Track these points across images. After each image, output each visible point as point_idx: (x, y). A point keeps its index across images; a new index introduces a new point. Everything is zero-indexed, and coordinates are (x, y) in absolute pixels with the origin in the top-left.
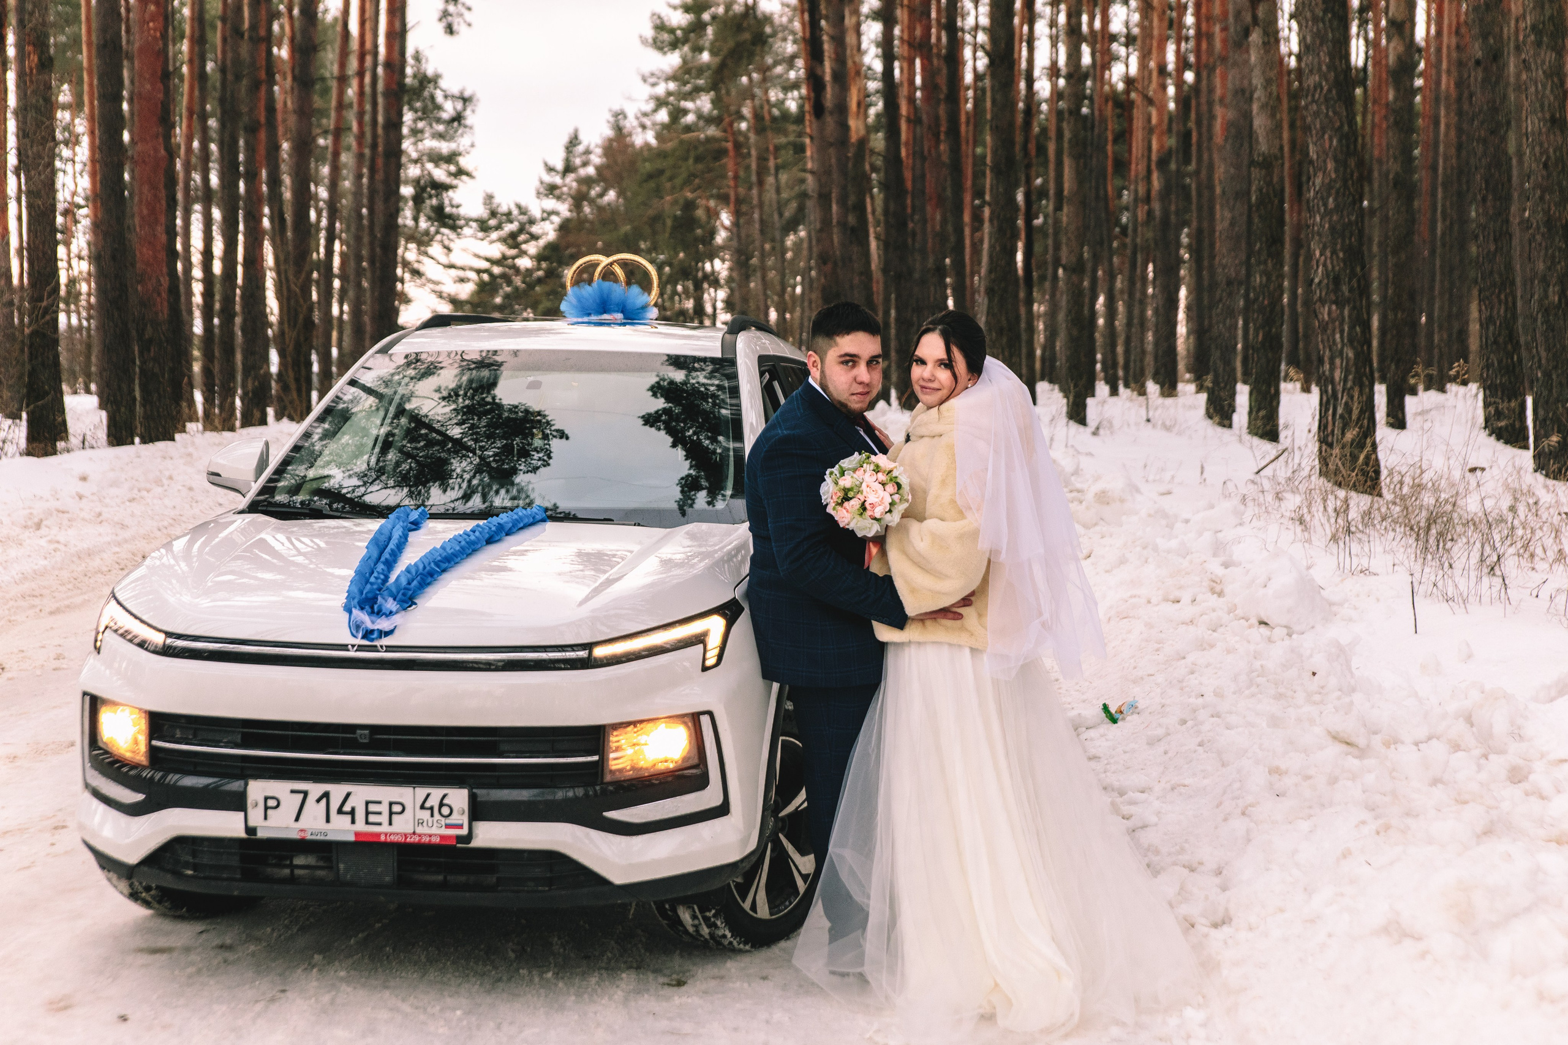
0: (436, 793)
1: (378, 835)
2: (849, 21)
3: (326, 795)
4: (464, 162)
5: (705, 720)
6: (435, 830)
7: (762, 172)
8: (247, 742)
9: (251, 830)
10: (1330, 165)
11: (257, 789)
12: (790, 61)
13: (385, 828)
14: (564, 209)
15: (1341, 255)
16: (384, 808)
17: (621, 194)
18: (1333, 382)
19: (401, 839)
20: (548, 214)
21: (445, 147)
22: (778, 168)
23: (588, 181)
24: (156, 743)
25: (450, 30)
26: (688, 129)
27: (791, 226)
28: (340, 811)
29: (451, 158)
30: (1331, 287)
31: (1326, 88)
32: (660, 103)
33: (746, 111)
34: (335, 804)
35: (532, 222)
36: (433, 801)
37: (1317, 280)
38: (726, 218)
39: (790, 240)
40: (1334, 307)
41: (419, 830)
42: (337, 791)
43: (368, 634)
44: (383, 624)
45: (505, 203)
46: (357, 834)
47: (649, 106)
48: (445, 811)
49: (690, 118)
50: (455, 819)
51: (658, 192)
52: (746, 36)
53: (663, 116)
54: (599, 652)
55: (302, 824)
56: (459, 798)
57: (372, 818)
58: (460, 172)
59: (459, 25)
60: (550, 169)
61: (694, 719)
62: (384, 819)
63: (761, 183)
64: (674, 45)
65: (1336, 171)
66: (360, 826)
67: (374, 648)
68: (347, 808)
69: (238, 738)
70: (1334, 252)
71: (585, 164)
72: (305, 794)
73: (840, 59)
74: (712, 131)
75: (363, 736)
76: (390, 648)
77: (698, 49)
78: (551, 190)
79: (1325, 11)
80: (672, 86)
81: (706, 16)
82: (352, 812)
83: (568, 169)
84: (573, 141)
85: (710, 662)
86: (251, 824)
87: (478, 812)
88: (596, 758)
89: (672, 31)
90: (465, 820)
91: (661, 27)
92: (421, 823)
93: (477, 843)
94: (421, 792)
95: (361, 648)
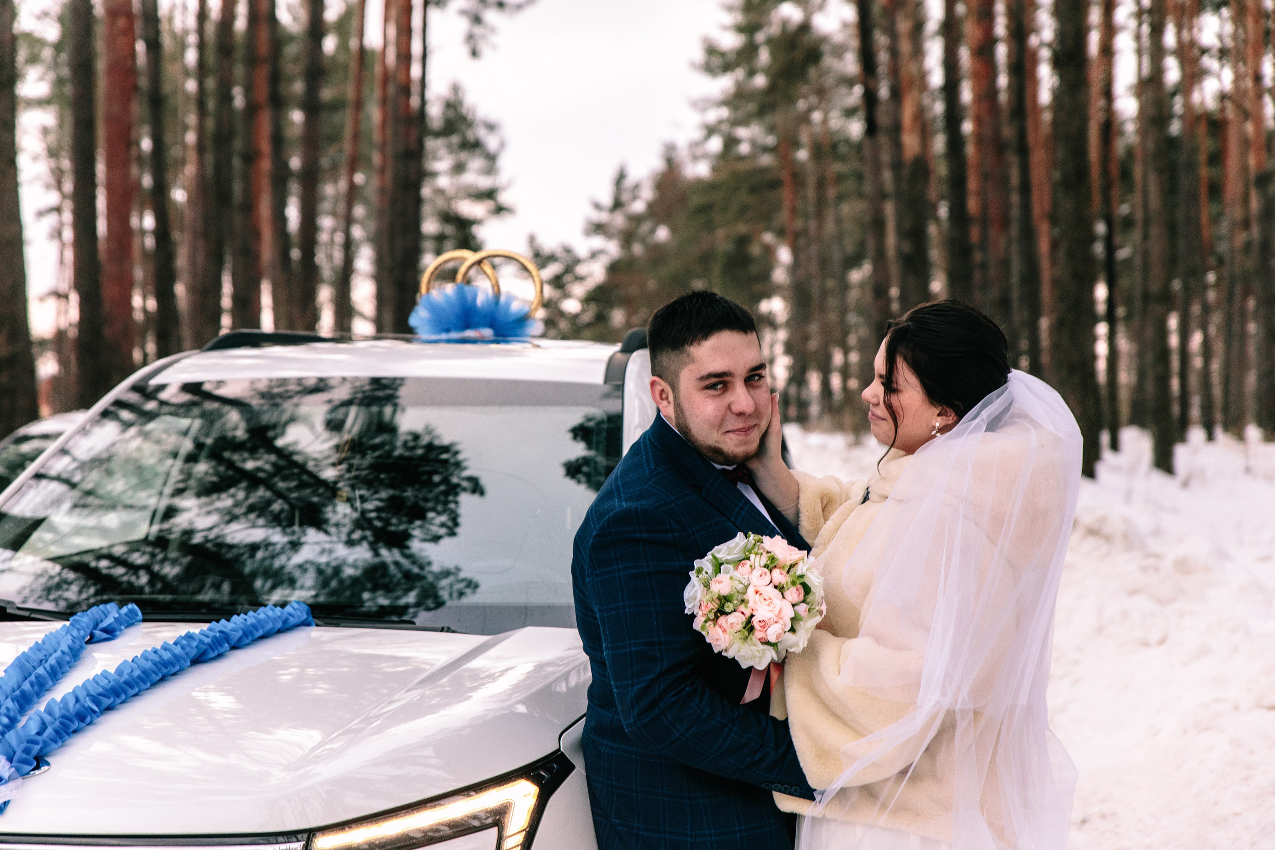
2: (903, 26)
4: (504, 198)
7: (821, 203)
12: (850, 82)
14: (613, 248)
17: (673, 230)
20: (594, 255)
21: (484, 182)
22: (840, 198)
23: (636, 219)
25: (474, 53)
26: (741, 158)
27: (854, 261)
29: (489, 194)
32: (710, 130)
33: (804, 137)
35: (577, 261)
38: (784, 255)
39: (856, 276)
45: (549, 243)
47: (698, 135)
49: (744, 148)
51: (710, 227)
52: (799, 54)
53: (715, 144)
58: (500, 210)
59: (485, 49)
60: (597, 206)
63: (820, 213)
64: (727, 67)
71: (635, 198)
73: (895, 71)
74: (766, 160)
77: (751, 73)
78: (598, 228)
80: (724, 113)
81: (760, 37)
83: (618, 205)
84: (621, 177)
89: (722, 54)
91: (712, 50)
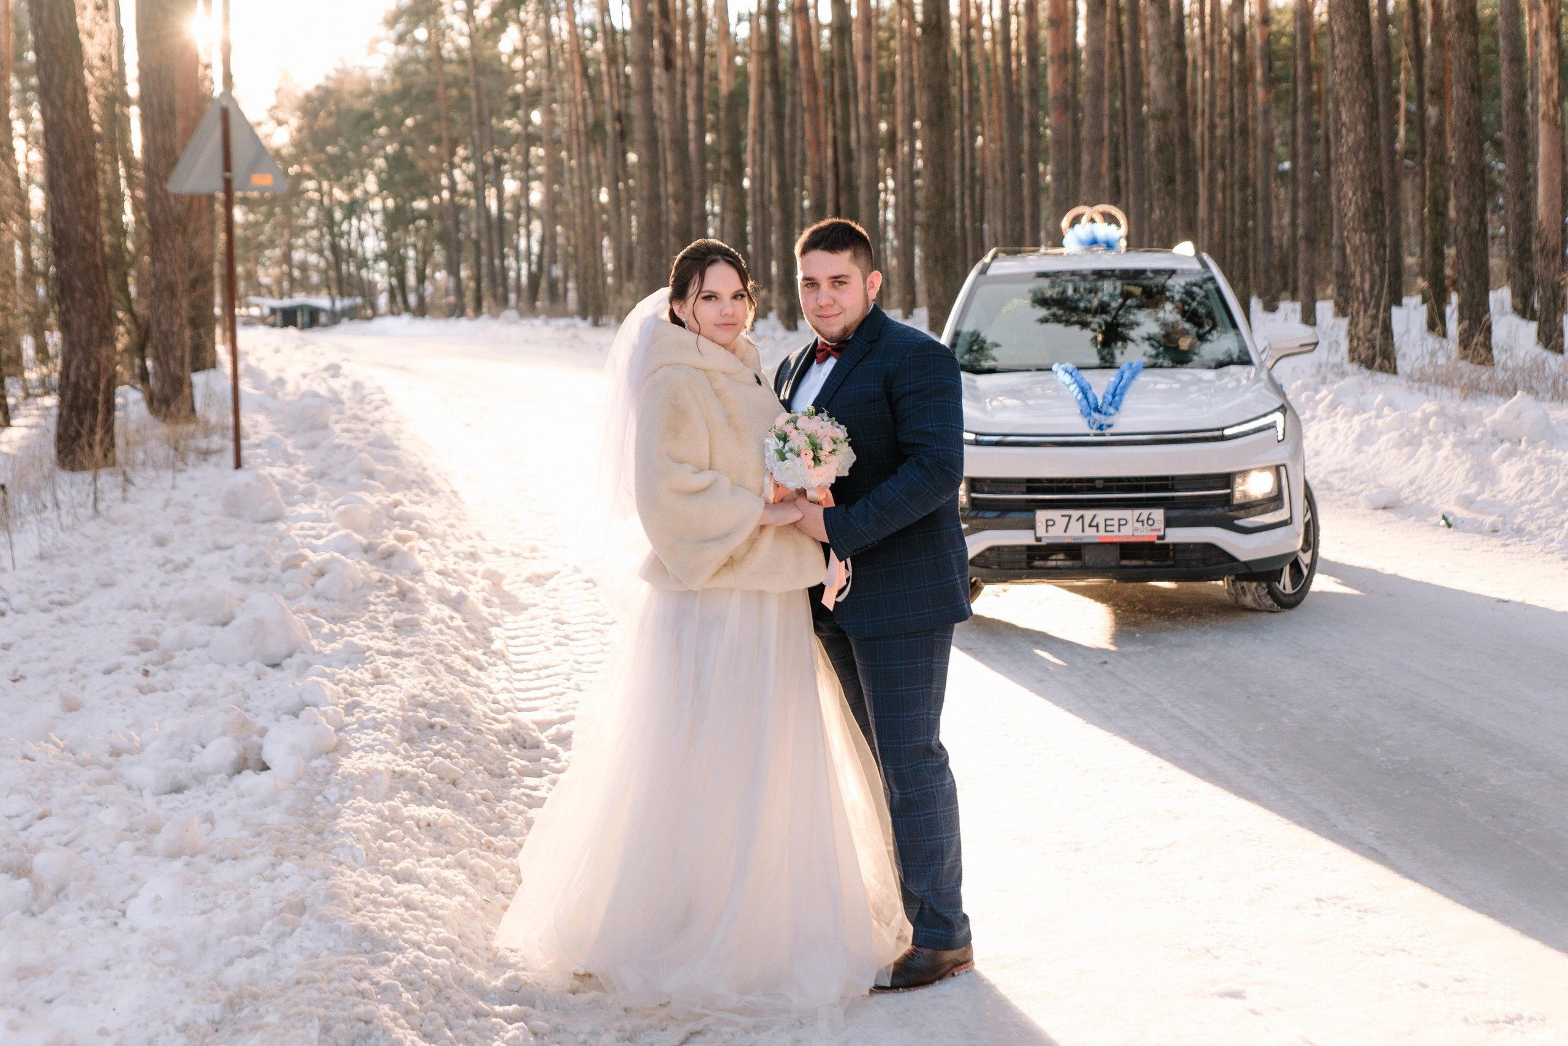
0: (1145, 513)
1: (1112, 537)
3: (1082, 517)
5: (1282, 469)
6: (1144, 533)
8: (1030, 491)
9: (1038, 539)
10: (1360, 127)
11: (1041, 516)
13: (1116, 533)
15: (1369, 195)
16: (1116, 523)
18: (1363, 291)
19: (1125, 540)
24: (973, 495)
28: (1090, 526)
30: (1362, 219)
31: (1356, 69)
34: (1087, 521)
36: (1144, 517)
37: (1350, 214)
40: (1364, 235)
41: (1136, 534)
42: (1088, 514)
43: (1101, 427)
44: (1109, 421)
46: (1100, 537)
48: (1151, 522)
50: (1156, 526)
54: (1227, 432)
55: (1069, 533)
56: (1158, 514)
57: (1109, 528)
61: (1277, 468)
62: (1116, 528)
65: (1365, 131)
66: (1102, 533)
67: (1103, 435)
68: (1094, 523)
69: (1024, 490)
70: (1363, 193)
72: (1070, 517)
75: (1099, 484)
76: (1112, 435)
79: (1356, 11)
82: (1097, 526)
85: (1280, 437)
86: (1039, 535)
87: (1169, 523)
88: (1228, 491)
90: (1162, 526)
92: (1136, 529)
93: (1167, 540)
94: (1137, 512)
95: (1095, 435)
